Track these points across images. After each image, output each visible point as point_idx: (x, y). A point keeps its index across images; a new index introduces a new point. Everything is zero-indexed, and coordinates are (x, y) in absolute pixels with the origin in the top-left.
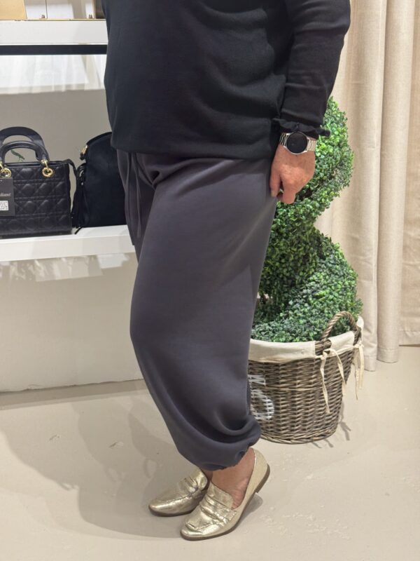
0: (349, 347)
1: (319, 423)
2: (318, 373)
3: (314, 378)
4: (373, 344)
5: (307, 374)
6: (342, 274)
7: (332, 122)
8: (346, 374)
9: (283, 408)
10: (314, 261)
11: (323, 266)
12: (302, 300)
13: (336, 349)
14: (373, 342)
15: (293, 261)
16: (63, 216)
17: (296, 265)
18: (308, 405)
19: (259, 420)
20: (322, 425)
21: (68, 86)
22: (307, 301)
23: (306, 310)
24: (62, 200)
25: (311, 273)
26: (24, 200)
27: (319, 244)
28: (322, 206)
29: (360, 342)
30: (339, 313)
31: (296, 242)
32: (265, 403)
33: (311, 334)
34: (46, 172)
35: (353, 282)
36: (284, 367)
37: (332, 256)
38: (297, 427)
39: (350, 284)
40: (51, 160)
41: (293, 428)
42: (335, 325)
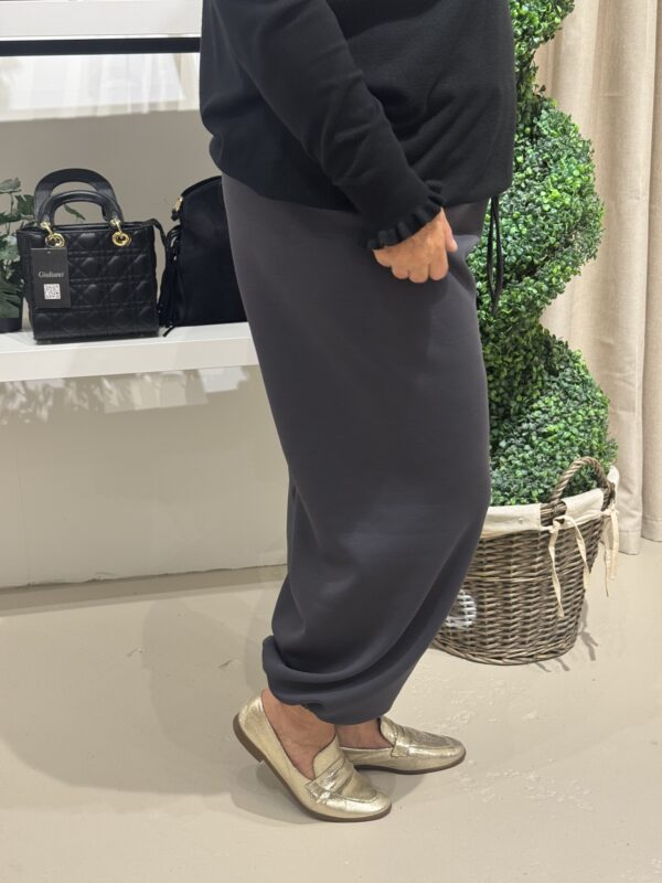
0: (596, 513)
1: (546, 632)
2: (546, 553)
3: (539, 562)
4: (634, 513)
5: (527, 555)
6: (584, 398)
7: (569, 156)
8: (590, 556)
9: (490, 609)
10: (540, 378)
11: (553, 386)
12: (521, 439)
13: (574, 517)
14: (635, 509)
15: (506, 378)
16: (145, 309)
17: (511, 385)
18: (529, 604)
19: (453, 628)
20: (551, 637)
21: (152, 105)
22: (528, 441)
23: (527, 456)
24: (142, 283)
25: (535, 397)
26: (85, 283)
27: (548, 351)
28: (553, 291)
29: (613, 506)
30: (578, 460)
31: (511, 348)
32: (462, 600)
33: (535, 493)
34: (119, 240)
35: (602, 412)
36: (491, 544)
37: (568, 371)
38: (511, 640)
39: (597, 415)
40: (126, 220)
41: (505, 640)
42: (573, 479)
